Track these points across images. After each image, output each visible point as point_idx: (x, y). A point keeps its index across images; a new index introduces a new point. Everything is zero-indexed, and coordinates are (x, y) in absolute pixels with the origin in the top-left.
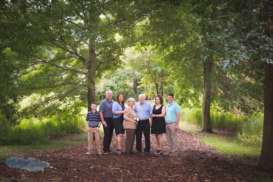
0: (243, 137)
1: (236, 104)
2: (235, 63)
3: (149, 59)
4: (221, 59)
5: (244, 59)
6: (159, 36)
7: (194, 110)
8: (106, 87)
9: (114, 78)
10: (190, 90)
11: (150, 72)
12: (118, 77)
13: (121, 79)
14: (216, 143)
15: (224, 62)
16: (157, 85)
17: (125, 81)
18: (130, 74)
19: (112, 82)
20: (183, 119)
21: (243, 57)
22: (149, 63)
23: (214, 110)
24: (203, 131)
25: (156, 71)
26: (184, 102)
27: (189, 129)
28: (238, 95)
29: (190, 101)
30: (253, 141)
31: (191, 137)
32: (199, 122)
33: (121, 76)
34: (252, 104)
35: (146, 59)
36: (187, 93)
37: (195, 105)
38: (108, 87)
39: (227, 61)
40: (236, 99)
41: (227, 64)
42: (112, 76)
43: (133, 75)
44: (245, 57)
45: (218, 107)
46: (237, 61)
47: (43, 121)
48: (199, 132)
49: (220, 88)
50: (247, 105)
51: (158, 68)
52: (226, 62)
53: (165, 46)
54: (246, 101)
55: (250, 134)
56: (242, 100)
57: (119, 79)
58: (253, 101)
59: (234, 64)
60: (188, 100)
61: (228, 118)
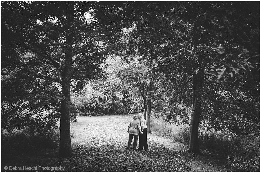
0: (234, 163)
1: (227, 123)
2: (234, 72)
3: (138, 71)
4: (213, 67)
5: (246, 67)
6: (146, 45)
7: (181, 128)
8: (94, 98)
9: (103, 90)
10: (179, 105)
11: (138, 84)
12: (108, 88)
13: (110, 90)
14: (203, 167)
15: (217, 70)
16: (144, 98)
17: (114, 93)
18: (120, 86)
19: (101, 94)
20: (170, 136)
21: (245, 65)
22: (137, 75)
23: (204, 128)
24: (189, 151)
25: (144, 84)
26: (172, 118)
27: (176, 148)
28: (231, 114)
29: (178, 118)
30: (245, 168)
31: (175, 159)
32: (186, 141)
33: (110, 88)
34: (245, 125)
35: (135, 71)
36: (175, 108)
37: (183, 122)
38: (96, 99)
39: (222, 70)
40: (227, 118)
41: (222, 73)
42: (101, 87)
43: (123, 87)
44: (248, 65)
45: (207, 125)
46: (236, 70)
47: (13, 132)
48: (185, 152)
49: (211, 105)
50: (239, 125)
51: (146, 80)
52: (220, 71)
53: (154, 57)
54: (239, 120)
55: (242, 159)
56: (234, 119)
57: (108, 91)
58: (246, 121)
59: (231, 74)
60: (176, 116)
61: (218, 138)
